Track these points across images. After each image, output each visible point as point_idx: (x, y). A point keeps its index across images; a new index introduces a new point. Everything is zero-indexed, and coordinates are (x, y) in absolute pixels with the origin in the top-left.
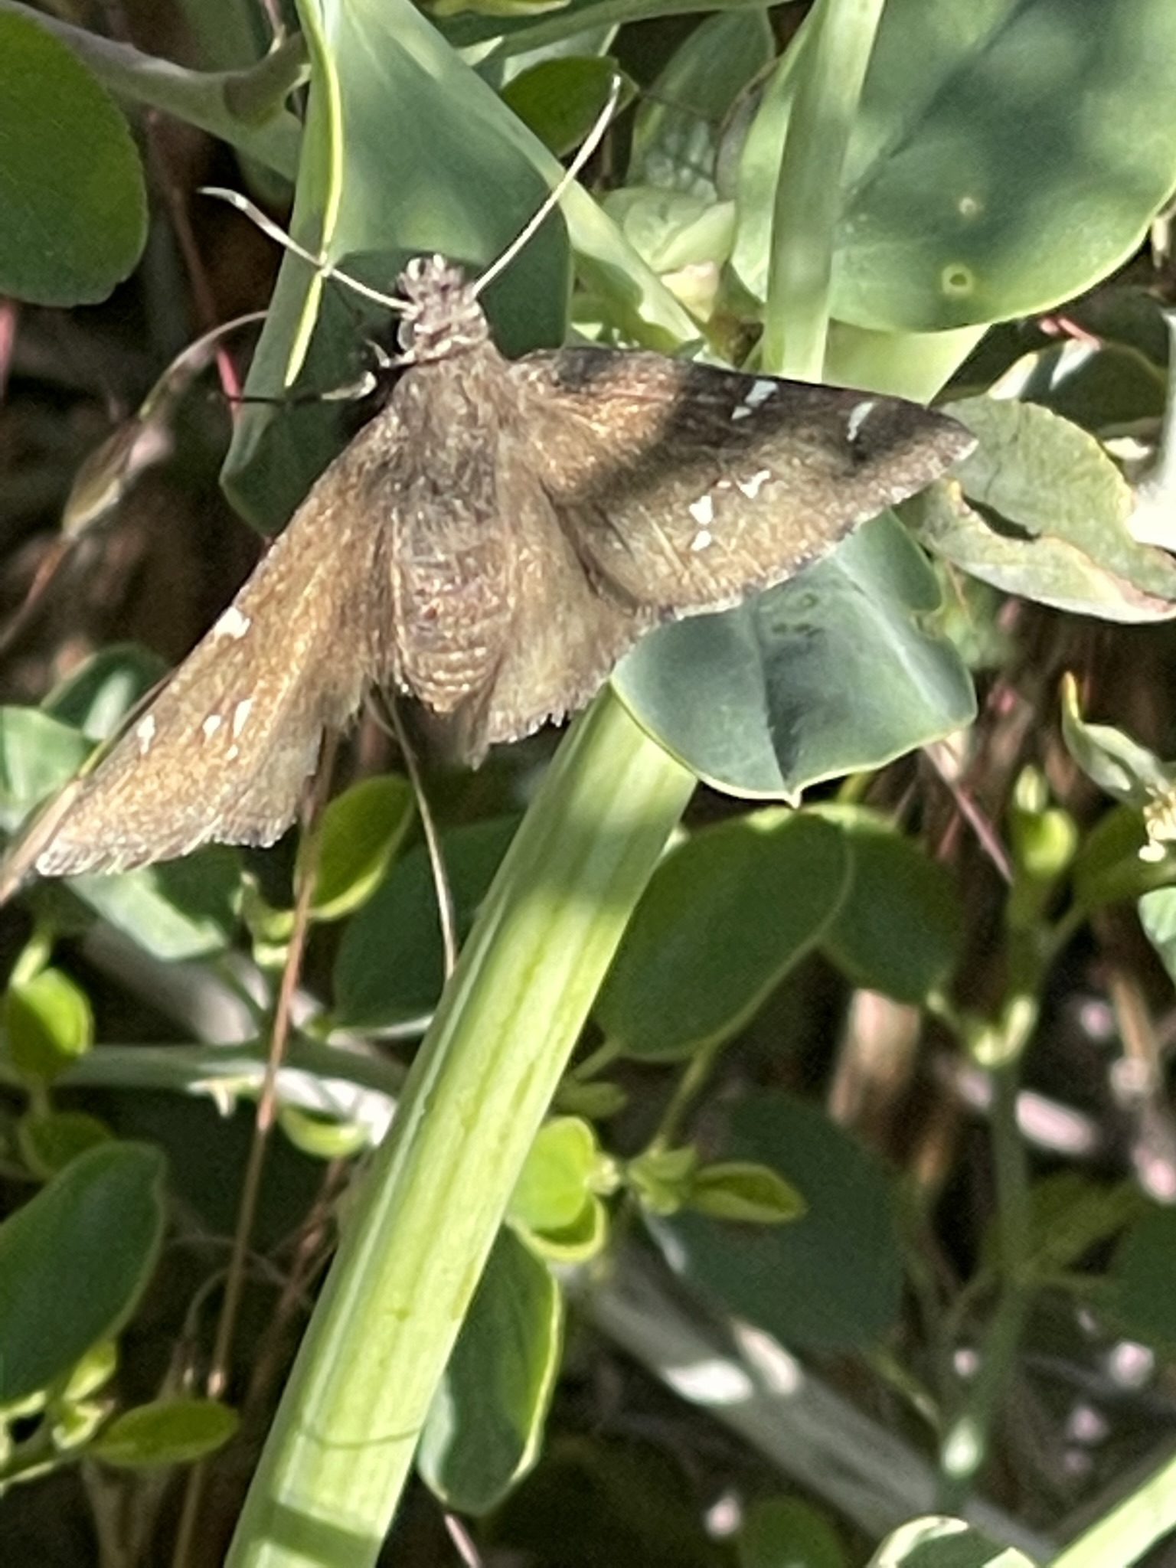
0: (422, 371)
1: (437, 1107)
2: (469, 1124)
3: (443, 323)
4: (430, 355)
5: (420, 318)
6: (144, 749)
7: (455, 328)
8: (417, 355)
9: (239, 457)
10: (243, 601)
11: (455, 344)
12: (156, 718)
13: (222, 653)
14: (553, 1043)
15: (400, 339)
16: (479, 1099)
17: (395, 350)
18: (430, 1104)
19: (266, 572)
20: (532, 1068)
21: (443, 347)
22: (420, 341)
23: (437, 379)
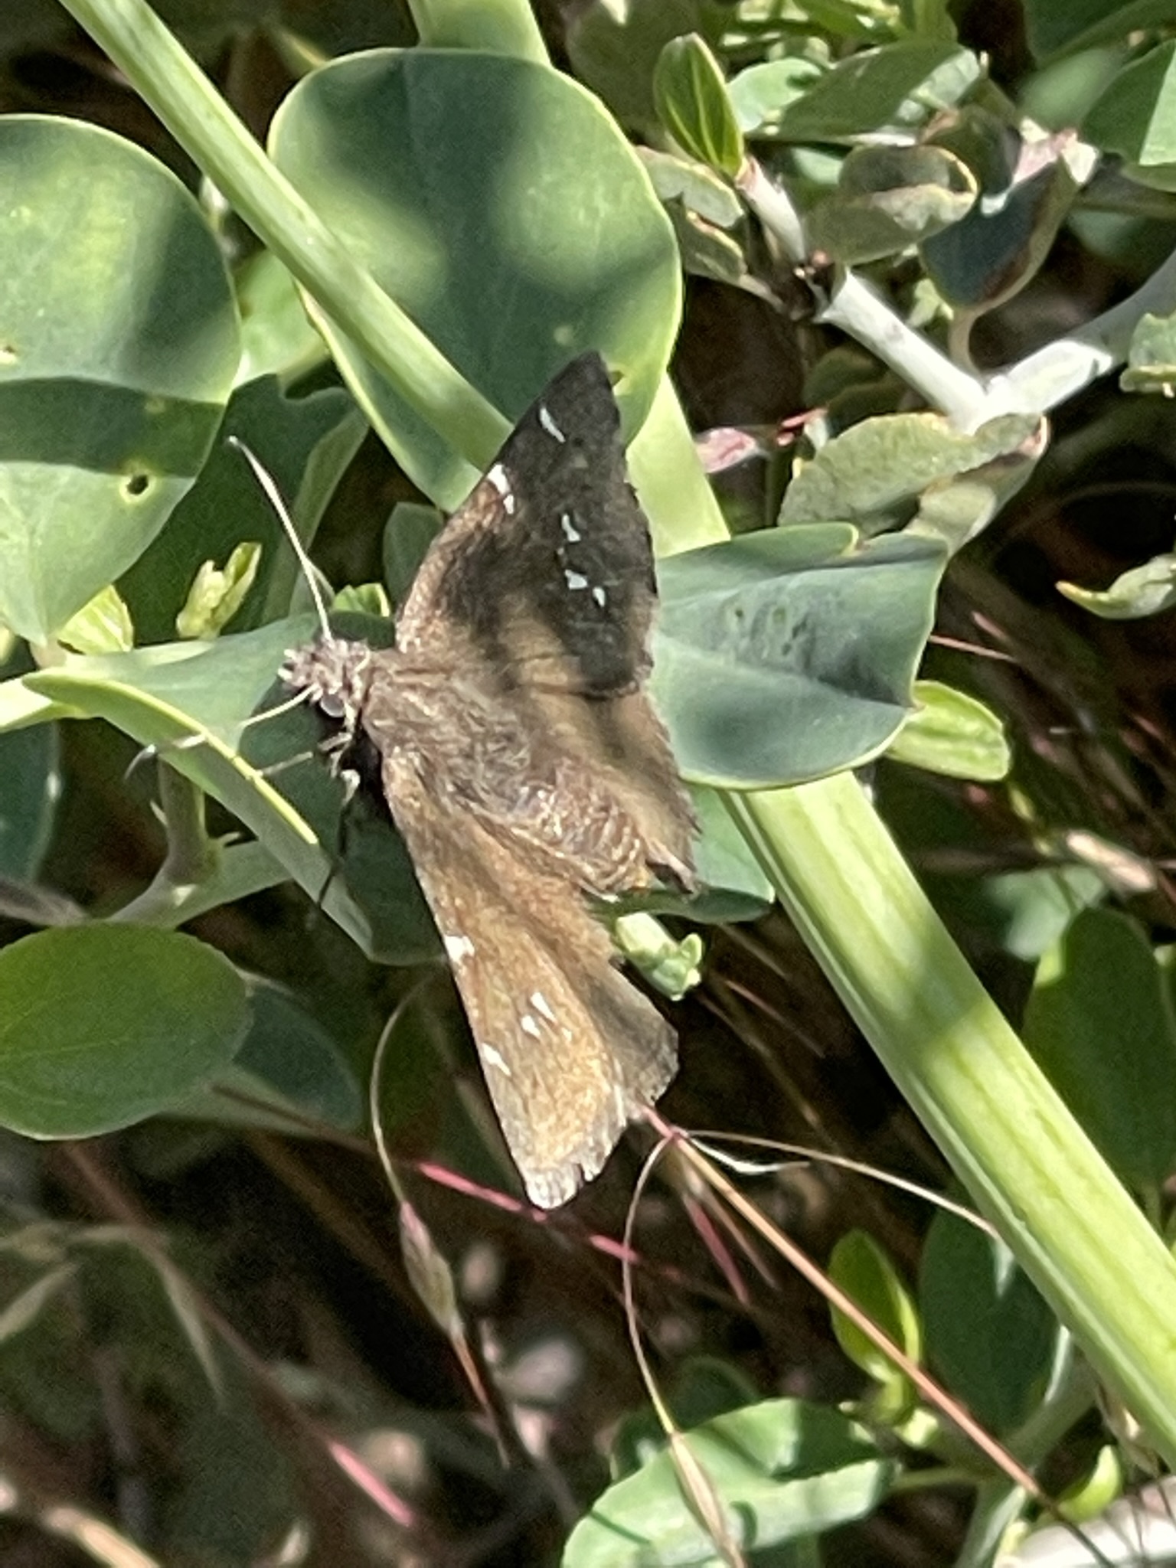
0: (368, 710)
1: (1026, 1209)
2: (1054, 1192)
3: (339, 672)
4: (358, 695)
5: (325, 685)
6: (506, 1071)
7: (349, 665)
8: (353, 705)
9: (362, 933)
10: (446, 928)
11: (360, 674)
12: (489, 1043)
13: (475, 971)
14: (1028, 1084)
15: (331, 713)
16: (1039, 1171)
17: (338, 724)
18: (1021, 1214)
19: (437, 901)
20: (1039, 1115)
21: (358, 684)
22: (343, 696)
23: (383, 701)
